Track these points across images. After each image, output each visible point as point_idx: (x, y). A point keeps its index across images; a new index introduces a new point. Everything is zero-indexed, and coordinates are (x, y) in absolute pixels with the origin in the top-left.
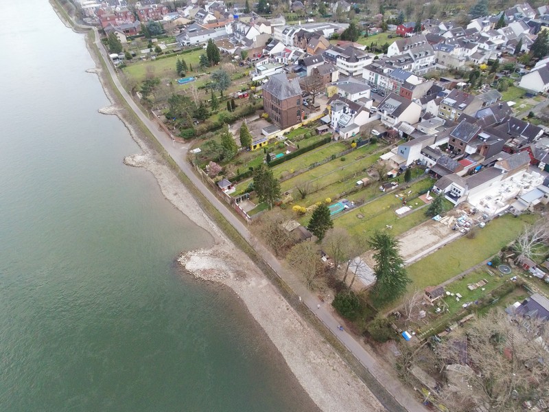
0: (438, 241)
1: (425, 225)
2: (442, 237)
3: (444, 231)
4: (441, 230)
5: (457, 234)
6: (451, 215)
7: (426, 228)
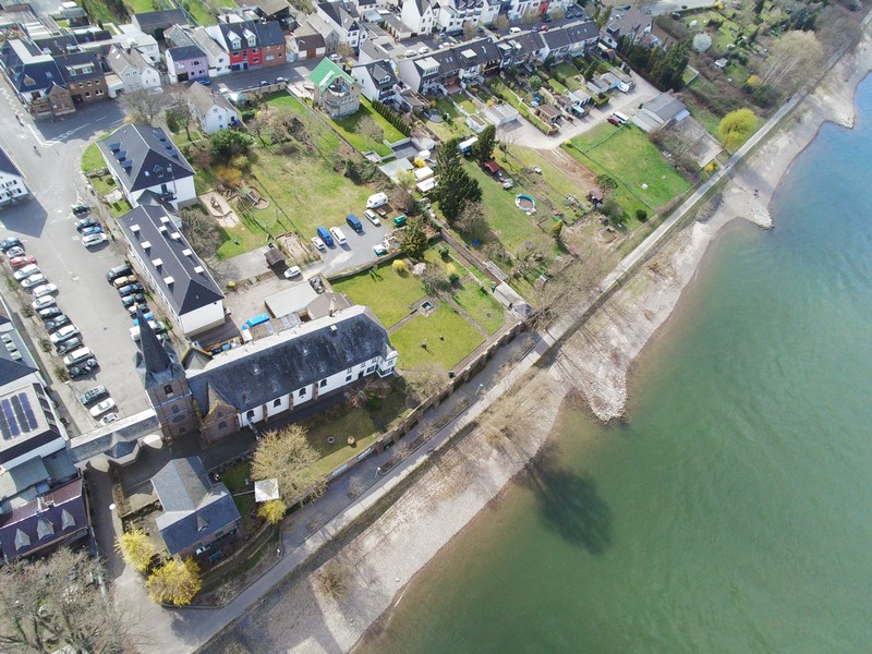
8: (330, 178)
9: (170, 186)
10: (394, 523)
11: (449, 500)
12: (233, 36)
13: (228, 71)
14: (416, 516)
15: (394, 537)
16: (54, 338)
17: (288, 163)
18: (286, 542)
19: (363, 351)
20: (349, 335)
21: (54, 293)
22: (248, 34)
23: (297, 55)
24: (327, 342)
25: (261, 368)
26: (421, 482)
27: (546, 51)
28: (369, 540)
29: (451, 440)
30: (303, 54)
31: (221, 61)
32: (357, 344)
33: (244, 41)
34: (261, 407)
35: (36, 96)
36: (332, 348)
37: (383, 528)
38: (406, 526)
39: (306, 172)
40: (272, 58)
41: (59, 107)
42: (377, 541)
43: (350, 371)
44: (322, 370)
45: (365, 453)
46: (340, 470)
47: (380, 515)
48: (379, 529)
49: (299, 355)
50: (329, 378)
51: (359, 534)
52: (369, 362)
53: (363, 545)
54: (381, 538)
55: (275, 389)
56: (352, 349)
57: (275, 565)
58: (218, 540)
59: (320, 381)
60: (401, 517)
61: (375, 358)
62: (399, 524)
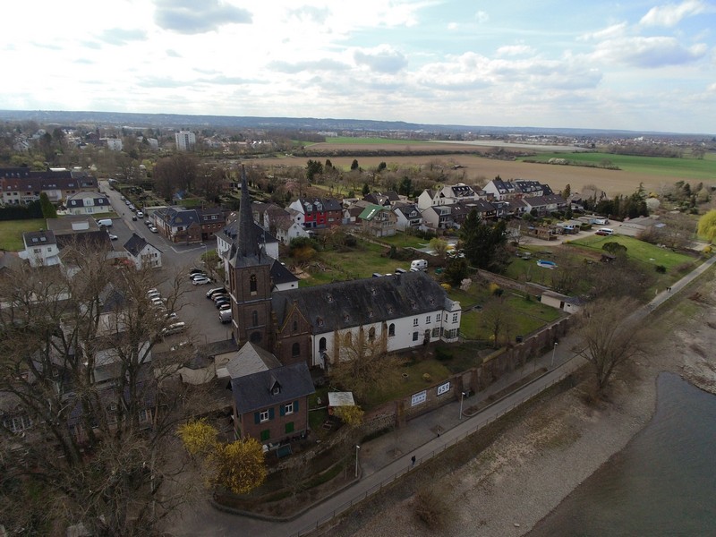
8: (378, 260)
10: (494, 465)
11: (559, 449)
12: (307, 204)
13: (305, 226)
14: (521, 461)
15: (498, 478)
17: (346, 255)
18: (364, 465)
19: (427, 303)
20: (412, 286)
22: (317, 203)
23: (349, 219)
24: (392, 289)
25: (333, 297)
26: (516, 429)
27: (529, 208)
28: (468, 479)
29: (538, 396)
30: (353, 219)
31: (299, 219)
32: (421, 295)
33: (315, 207)
34: (332, 333)
35: (180, 229)
36: (398, 295)
37: (482, 468)
38: (510, 468)
39: (358, 258)
40: (333, 220)
41: (193, 237)
42: (478, 480)
43: (416, 321)
44: (390, 312)
45: (444, 388)
46: (419, 399)
47: (475, 456)
48: (477, 468)
49: (368, 294)
50: (394, 322)
51: (453, 470)
52: (433, 315)
53: (460, 482)
54: (482, 477)
55: (347, 321)
56: (416, 299)
57: (352, 485)
58: (287, 440)
59: (389, 323)
60: (502, 459)
61: (440, 312)
62: (500, 466)
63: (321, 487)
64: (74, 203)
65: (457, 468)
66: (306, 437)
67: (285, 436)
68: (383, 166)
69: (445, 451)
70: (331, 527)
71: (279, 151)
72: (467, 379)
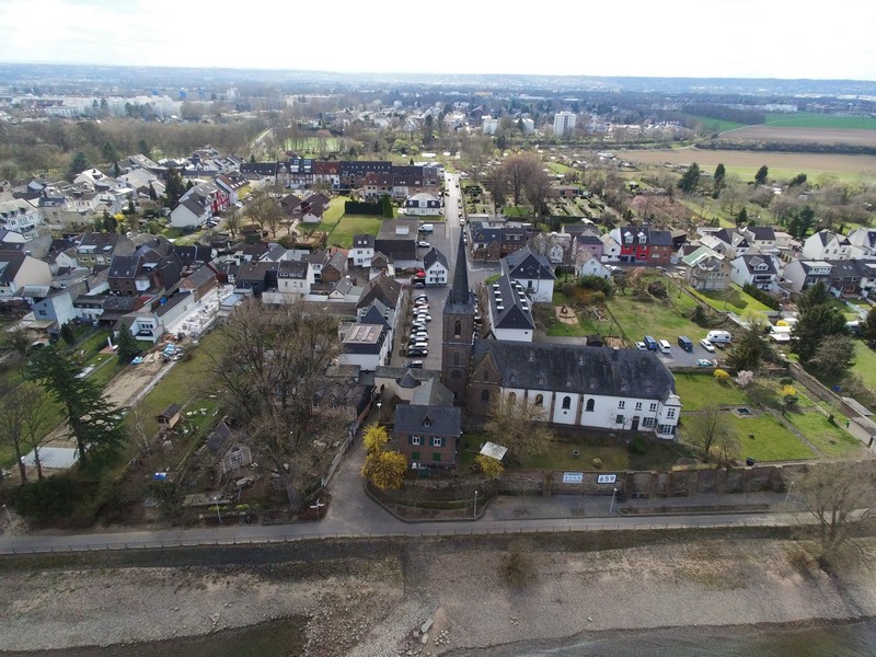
0: (152, 380)
1: (124, 373)
2: (155, 374)
3: (154, 368)
4: (148, 368)
5: (172, 364)
6: (153, 352)
7: (127, 375)
8: (674, 319)
9: (535, 282)
10: (613, 565)
11: (702, 586)
12: (627, 234)
13: (617, 260)
15: (607, 578)
16: (413, 336)
17: (640, 305)
18: (488, 511)
19: (642, 388)
20: (632, 366)
21: (428, 321)
22: (641, 235)
23: (681, 258)
24: (605, 362)
25: (535, 357)
26: (669, 548)
28: (576, 564)
29: (727, 529)
31: (613, 251)
32: (637, 377)
33: (636, 238)
34: (523, 391)
35: (481, 246)
36: (609, 371)
37: (598, 562)
38: (628, 576)
39: (652, 312)
40: (658, 256)
41: (491, 255)
42: (584, 570)
43: (622, 405)
44: (592, 386)
45: (607, 479)
46: (572, 478)
47: (600, 550)
48: (592, 560)
49: (574, 362)
50: (596, 398)
51: (567, 551)
52: (646, 403)
53: (566, 562)
54: (591, 569)
55: (541, 382)
56: (630, 381)
57: (468, 521)
58: (434, 466)
59: (587, 397)
60: (626, 565)
61: (656, 402)
62: (619, 570)
63: (443, 512)
64: (411, 203)
65: (572, 551)
66: (450, 469)
67: (432, 462)
68: (801, 179)
69: (569, 532)
70: (432, 540)
71: (678, 140)
72: (642, 479)
